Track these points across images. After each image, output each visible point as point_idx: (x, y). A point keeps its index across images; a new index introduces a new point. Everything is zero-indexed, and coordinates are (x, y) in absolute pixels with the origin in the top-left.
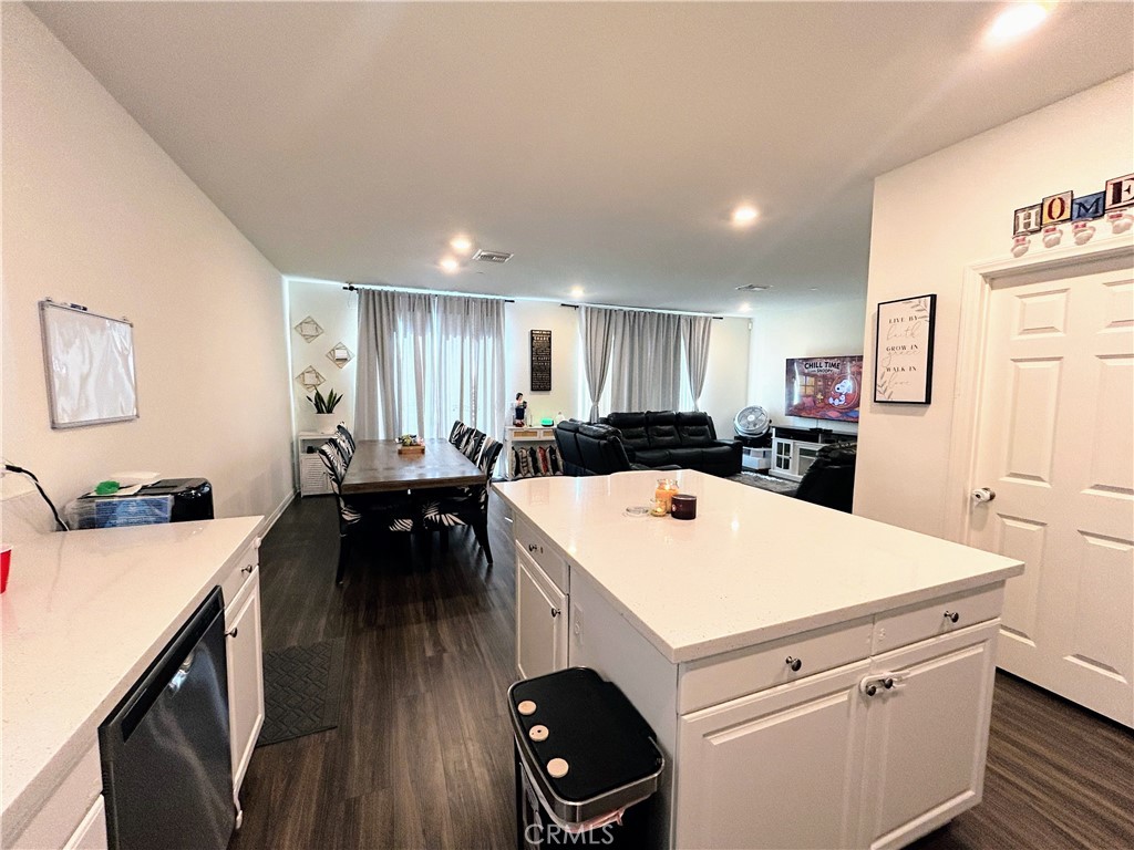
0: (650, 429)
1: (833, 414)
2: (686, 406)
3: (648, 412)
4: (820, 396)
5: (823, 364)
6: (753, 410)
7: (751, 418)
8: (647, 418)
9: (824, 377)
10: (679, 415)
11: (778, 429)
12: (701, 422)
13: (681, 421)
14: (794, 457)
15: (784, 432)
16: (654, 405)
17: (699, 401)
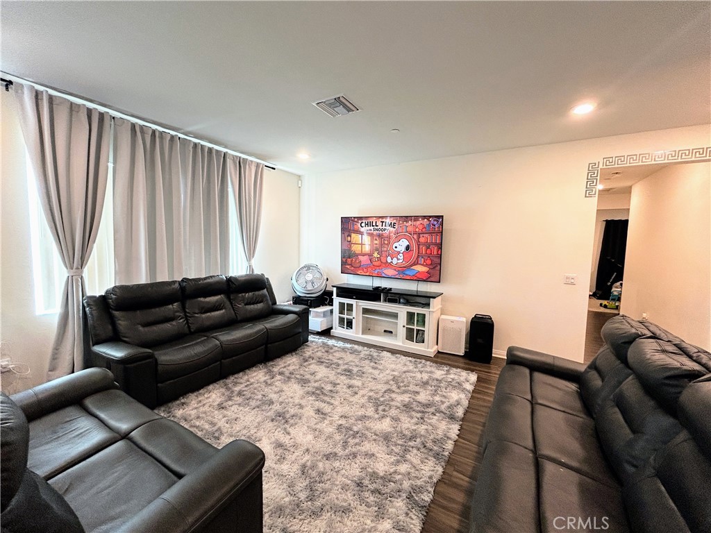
0: (188, 303)
1: (390, 272)
2: (238, 268)
3: (185, 280)
4: (376, 255)
5: (379, 224)
6: (308, 267)
7: (309, 277)
8: (182, 289)
9: (379, 236)
10: (230, 281)
11: (338, 288)
12: (257, 285)
13: (232, 288)
14: (357, 316)
15: (345, 292)
16: (194, 269)
17: (253, 261)
